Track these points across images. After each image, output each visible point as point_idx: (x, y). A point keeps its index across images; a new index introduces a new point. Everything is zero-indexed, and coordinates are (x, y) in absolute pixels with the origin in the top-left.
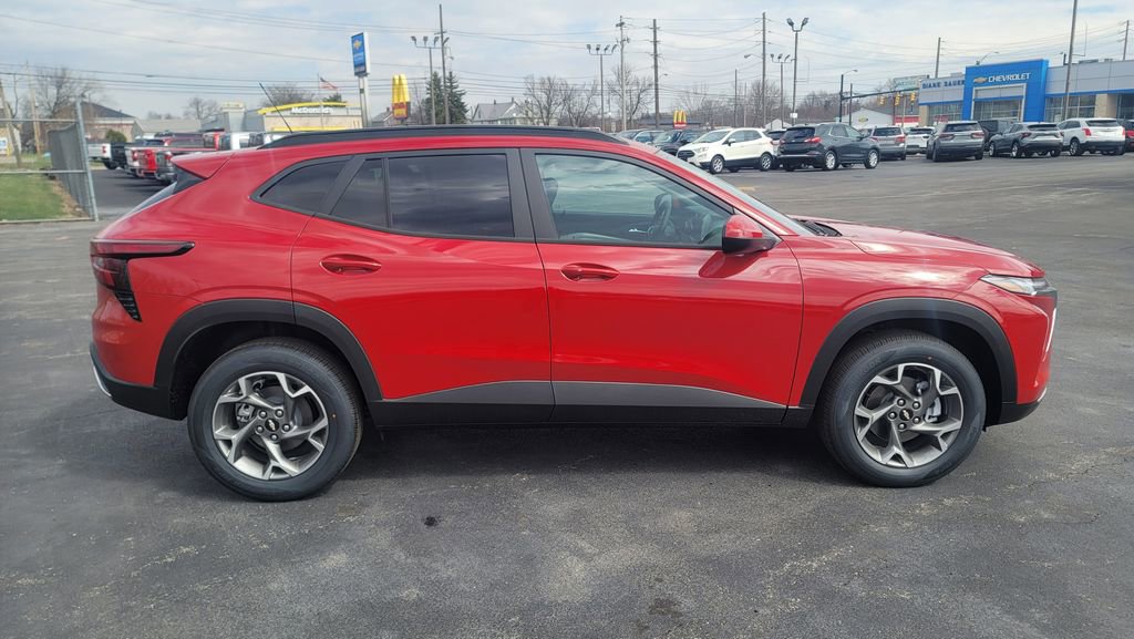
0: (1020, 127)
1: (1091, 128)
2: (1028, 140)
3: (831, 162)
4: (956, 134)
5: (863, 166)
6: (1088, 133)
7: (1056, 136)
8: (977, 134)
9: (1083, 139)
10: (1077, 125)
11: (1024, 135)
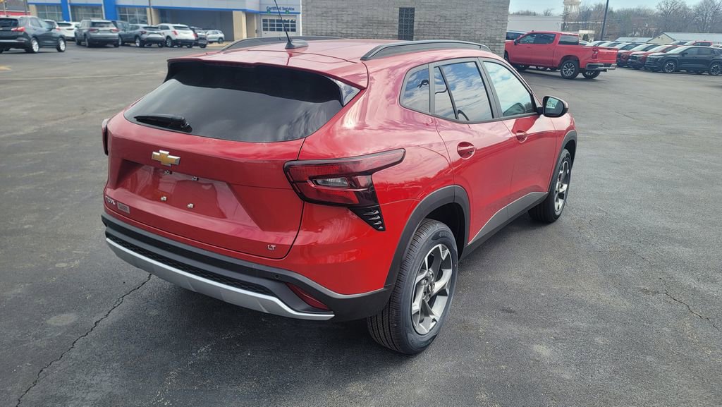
0: (137, 28)
1: (177, 31)
2: (145, 36)
3: (35, 47)
4: (100, 29)
5: (55, 50)
6: (176, 33)
7: (160, 34)
8: (113, 30)
9: (174, 37)
10: (168, 28)
11: (142, 33)
